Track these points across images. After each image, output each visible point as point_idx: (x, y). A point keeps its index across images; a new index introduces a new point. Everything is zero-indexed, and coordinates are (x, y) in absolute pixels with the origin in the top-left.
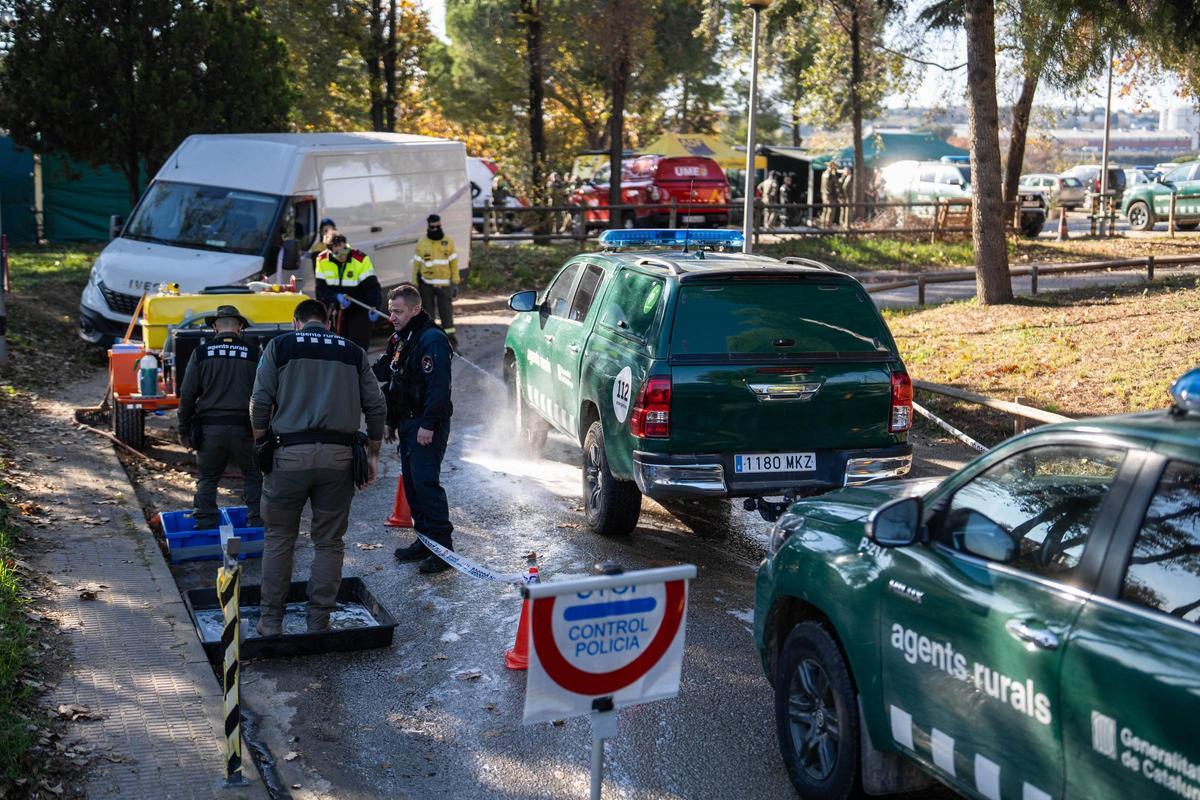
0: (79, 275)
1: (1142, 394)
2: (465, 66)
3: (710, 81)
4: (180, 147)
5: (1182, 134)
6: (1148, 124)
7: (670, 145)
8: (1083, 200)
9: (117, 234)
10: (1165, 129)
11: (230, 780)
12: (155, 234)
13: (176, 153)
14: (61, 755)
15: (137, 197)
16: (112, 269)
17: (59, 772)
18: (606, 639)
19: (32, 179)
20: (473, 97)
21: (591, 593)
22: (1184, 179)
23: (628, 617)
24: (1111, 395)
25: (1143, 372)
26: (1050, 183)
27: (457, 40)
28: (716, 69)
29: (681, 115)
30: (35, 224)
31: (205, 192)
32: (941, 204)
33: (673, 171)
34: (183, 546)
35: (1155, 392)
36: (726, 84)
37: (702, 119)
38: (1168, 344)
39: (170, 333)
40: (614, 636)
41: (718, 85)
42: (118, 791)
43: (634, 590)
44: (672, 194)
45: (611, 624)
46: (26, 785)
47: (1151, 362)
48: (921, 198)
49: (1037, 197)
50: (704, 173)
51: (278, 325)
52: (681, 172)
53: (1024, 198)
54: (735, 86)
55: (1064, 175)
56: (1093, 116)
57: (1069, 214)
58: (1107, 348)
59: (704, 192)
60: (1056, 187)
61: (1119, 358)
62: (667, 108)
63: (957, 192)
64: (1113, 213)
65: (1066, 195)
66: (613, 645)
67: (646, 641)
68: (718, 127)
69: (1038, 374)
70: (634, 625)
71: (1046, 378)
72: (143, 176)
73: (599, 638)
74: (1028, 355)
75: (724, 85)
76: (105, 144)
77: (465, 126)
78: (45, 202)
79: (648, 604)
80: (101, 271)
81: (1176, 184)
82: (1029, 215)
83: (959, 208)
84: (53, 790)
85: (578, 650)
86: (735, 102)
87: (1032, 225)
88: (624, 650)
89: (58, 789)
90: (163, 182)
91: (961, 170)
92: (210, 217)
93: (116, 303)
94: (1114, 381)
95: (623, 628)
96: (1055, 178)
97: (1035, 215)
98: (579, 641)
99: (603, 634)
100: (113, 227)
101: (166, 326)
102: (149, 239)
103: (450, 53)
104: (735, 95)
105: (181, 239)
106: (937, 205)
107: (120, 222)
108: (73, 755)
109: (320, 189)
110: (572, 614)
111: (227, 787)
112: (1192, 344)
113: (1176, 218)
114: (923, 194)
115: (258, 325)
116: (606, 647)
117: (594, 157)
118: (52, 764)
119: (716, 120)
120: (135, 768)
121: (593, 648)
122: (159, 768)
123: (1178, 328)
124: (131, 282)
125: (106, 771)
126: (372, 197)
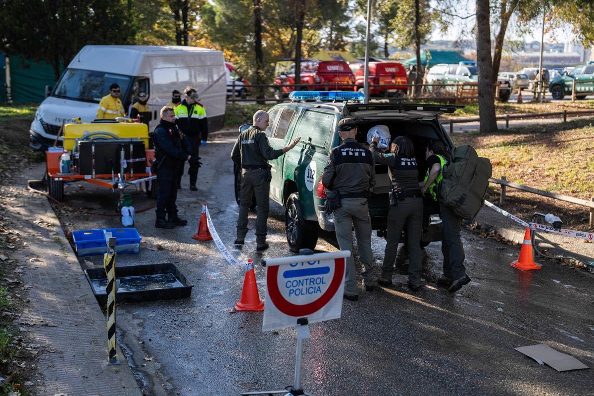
0: (29, 116)
1: (564, 175)
2: (222, 16)
3: (343, 25)
4: (81, 51)
5: (576, 54)
6: (559, 49)
7: (324, 55)
8: (528, 85)
9: (49, 95)
10: (567, 51)
11: (110, 362)
12: (68, 95)
13: (78, 54)
14: (24, 349)
15: (58, 77)
16: (47, 112)
17: (23, 357)
18: (304, 288)
19: (5, 70)
20: (225, 32)
21: (297, 264)
22: (579, 74)
23: (315, 277)
24: (548, 176)
25: (565, 165)
26: (512, 77)
27: (218, 3)
28: (347, 19)
29: (329, 42)
30: (7, 93)
31: (93, 74)
32: (459, 85)
33: (326, 68)
34: (83, 248)
35: (570, 175)
36: (352, 26)
37: (339, 44)
38: (577, 151)
39: (77, 143)
40: (308, 286)
41: (347, 27)
42: (53, 367)
43: (319, 263)
44: (326, 79)
45: (307, 280)
46: (7, 364)
47: (568, 160)
48: (449, 83)
49: (507, 82)
50: (342, 69)
51: (131, 139)
52: (330, 68)
53: (501, 83)
54: (356, 28)
55: (518, 73)
56: (532, 45)
57: (522, 92)
58: (546, 153)
59: (342, 79)
60: (515, 78)
61: (552, 158)
62: (322, 39)
63: (467, 79)
64: (544, 90)
65: (520, 82)
66: (307, 290)
67: (324, 288)
68: (347, 48)
69: (512, 166)
70: (318, 281)
71: (516, 168)
72: (61, 67)
73: (301, 287)
74: (506, 157)
75: (351, 26)
76: (43, 50)
77: (222, 46)
78: (12, 82)
79: (326, 270)
80: (41, 113)
81: (575, 76)
82: (502, 91)
83: (468, 87)
84: (20, 366)
85: (290, 293)
86: (356, 36)
87: (505, 96)
88: (313, 294)
89: (23, 365)
90: (71, 69)
91: (469, 69)
92: (95, 87)
93: (48, 129)
94: (550, 169)
95: (313, 282)
96: (515, 74)
97: (505, 91)
98: (290, 288)
99: (302, 285)
100: (47, 92)
101: (75, 139)
102: (65, 97)
103: (214, 9)
104: (356, 32)
105: (81, 97)
106: (458, 85)
107: (50, 89)
108: (30, 349)
109: (151, 73)
110: (287, 274)
111: (109, 365)
112: (589, 151)
113: (576, 92)
114: (451, 80)
115: (121, 139)
116: (304, 292)
117: (286, 62)
118: (20, 352)
119: (346, 44)
120: (62, 356)
121: (298, 292)
122: (74, 356)
123: (581, 144)
124: (56, 119)
125: (47, 357)
126: (177, 78)
